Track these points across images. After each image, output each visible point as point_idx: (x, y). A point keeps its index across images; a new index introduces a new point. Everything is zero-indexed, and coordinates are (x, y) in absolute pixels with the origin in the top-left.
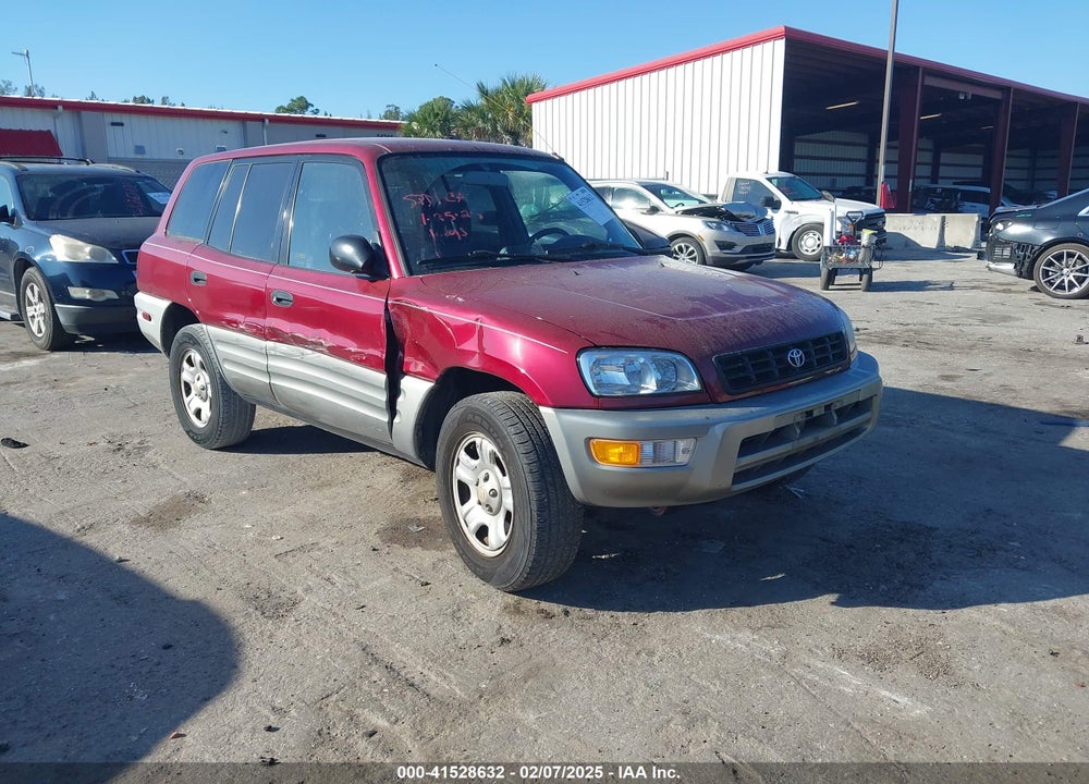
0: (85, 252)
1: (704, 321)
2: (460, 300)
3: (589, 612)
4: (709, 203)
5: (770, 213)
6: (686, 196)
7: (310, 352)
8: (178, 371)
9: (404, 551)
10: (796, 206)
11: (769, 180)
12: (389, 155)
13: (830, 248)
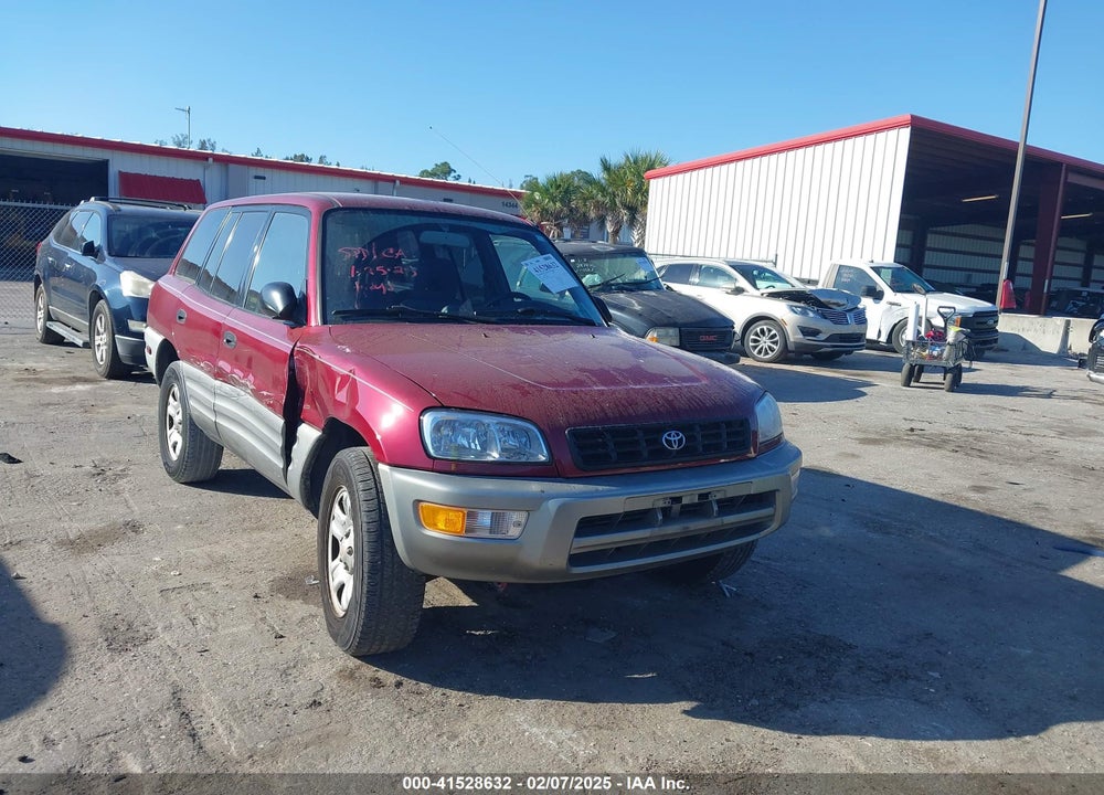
0: (147, 288)
1: (576, 393)
2: (348, 350)
3: (424, 686)
4: (799, 287)
5: (866, 303)
6: (777, 278)
7: (243, 393)
8: (165, 404)
9: (284, 602)
10: (901, 298)
11: (877, 270)
12: (339, 209)
13: (913, 343)
